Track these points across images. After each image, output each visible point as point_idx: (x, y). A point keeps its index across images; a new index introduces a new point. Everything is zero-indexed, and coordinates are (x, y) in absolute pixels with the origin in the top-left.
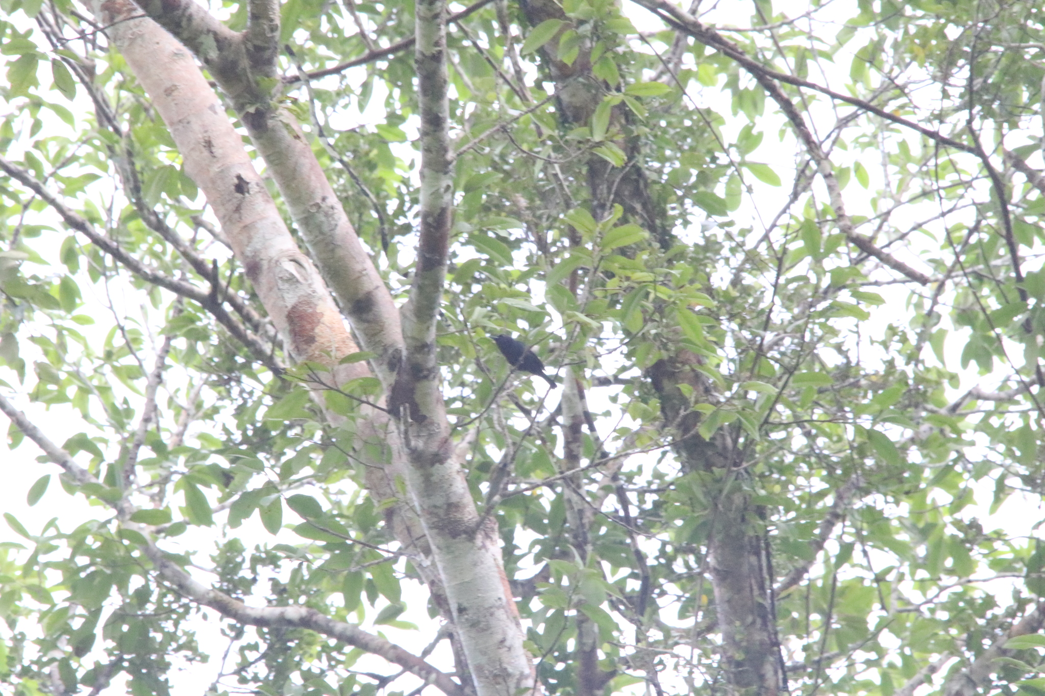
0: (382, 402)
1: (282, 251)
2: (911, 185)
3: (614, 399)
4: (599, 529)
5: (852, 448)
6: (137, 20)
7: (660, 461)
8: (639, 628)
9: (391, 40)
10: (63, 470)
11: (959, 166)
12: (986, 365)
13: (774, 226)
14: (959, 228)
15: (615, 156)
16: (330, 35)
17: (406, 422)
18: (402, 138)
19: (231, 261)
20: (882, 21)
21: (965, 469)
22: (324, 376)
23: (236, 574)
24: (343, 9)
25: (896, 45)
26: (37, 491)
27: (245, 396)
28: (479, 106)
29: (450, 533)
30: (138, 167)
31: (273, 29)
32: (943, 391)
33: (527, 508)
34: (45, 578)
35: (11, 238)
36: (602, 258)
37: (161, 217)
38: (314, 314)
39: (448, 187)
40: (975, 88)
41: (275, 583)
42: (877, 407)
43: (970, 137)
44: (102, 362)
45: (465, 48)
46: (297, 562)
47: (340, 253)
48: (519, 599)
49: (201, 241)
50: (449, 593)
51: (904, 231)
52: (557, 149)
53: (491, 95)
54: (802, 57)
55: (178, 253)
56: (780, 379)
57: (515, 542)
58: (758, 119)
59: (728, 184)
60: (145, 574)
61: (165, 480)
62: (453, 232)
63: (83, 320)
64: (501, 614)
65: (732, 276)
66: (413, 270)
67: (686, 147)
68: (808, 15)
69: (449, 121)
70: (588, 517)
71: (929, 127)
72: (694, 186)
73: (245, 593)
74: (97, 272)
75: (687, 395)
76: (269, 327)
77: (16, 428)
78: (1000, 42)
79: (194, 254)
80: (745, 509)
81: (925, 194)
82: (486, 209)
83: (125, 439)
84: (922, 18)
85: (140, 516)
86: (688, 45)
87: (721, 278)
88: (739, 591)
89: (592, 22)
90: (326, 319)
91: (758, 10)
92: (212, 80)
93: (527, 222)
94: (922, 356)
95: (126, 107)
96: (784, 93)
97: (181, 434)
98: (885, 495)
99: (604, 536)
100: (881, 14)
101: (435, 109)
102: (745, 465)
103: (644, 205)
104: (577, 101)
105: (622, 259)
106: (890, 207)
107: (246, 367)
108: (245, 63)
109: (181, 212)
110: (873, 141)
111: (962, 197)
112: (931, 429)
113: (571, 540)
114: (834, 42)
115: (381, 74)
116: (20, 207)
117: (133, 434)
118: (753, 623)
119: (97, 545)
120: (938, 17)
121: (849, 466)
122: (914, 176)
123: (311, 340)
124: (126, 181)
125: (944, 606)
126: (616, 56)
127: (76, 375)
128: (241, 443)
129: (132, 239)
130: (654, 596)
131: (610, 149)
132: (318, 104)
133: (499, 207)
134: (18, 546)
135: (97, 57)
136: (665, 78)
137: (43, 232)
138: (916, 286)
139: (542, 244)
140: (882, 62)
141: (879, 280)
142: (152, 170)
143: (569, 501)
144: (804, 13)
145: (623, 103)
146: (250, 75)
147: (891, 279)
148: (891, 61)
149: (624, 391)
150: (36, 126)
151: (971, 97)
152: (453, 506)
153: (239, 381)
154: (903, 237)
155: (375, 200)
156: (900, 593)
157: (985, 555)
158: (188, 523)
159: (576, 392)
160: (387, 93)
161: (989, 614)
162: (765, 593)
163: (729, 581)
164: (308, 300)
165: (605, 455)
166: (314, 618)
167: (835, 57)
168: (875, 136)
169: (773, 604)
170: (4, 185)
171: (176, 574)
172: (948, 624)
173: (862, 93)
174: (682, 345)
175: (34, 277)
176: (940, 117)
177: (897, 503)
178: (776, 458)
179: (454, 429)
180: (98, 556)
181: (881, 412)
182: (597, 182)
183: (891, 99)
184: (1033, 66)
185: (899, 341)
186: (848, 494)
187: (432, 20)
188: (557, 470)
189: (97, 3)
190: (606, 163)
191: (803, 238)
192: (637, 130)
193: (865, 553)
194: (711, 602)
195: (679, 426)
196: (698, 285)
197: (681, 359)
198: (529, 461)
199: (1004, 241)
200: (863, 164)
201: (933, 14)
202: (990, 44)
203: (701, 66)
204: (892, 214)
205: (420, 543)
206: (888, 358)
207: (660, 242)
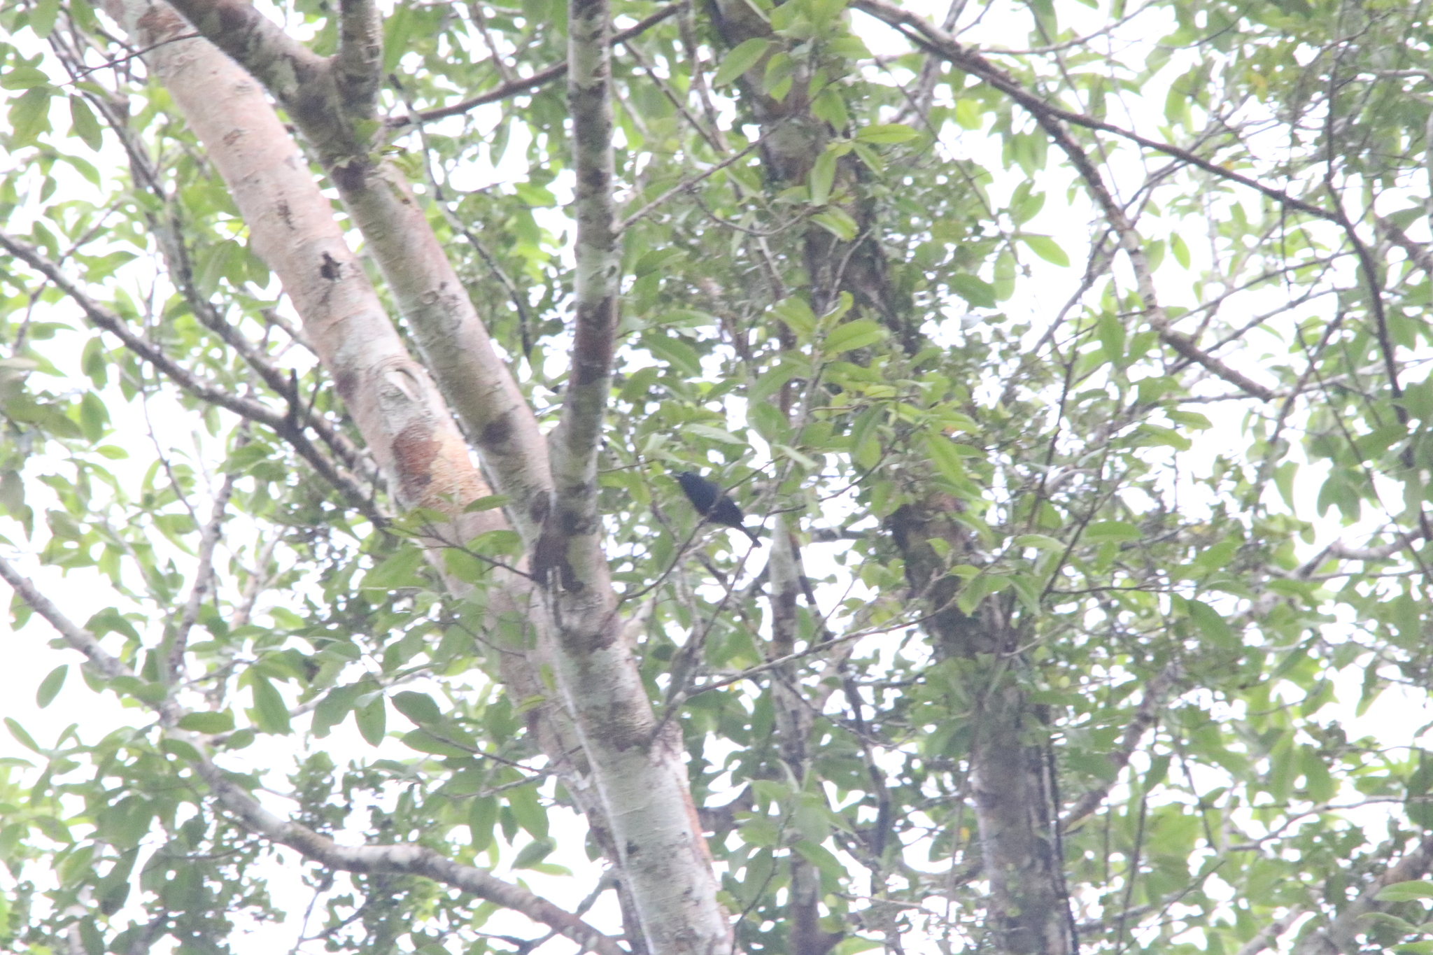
0: (523, 564)
1: (385, 357)
2: (1248, 264)
3: (841, 559)
4: (820, 739)
5: (1167, 625)
6: (186, 41)
7: (904, 644)
8: (875, 873)
9: (535, 67)
10: (85, 659)
11: (1314, 239)
12: (1351, 512)
13: (1060, 321)
14: (1314, 323)
15: (841, 226)
16: (451, 61)
17: (555, 592)
18: (551, 202)
19: (316, 371)
20: (1208, 40)
21: (1323, 654)
22: (444, 529)
23: (323, 801)
25: (1227, 73)
26: (51, 687)
27: (336, 556)
28: (656, 157)
29: (617, 744)
30: (188, 242)
31: (373, 53)
32: (1292, 547)
33: (722, 709)
34: (61, 807)
35: (14, 340)
36: (824, 366)
37: (219, 310)
38: (428, 444)
39: (613, 270)
40: (1336, 131)
41: (376, 813)
42: (1202, 570)
43: (1330, 199)
44: (138, 510)
45: (636, 77)
46: (406, 784)
47: (465, 359)
48: (711, 834)
49: (275, 343)
50: (614, 826)
51: (1239, 327)
52: (762, 216)
53: (672, 143)
54: (1098, 88)
55: (243, 360)
56: (1068, 530)
57: (705, 756)
58: (1038, 174)
59: (996, 264)
60: (198, 800)
61: (225, 672)
62: (620, 330)
63: (113, 453)
64: (685, 855)
65: (1002, 390)
66: (565, 383)
67: (939, 214)
68: (1106, 31)
69: (615, 178)
70: (806, 721)
71: (1272, 185)
72: (950, 267)
73: (335, 827)
74: (133, 385)
75: (941, 553)
76: (368, 462)
77: (21, 600)
78: (1369, 68)
79: (264, 361)
80: (1021, 710)
81: (1268, 276)
82: (665, 298)
83: (171, 616)
84: (1263, 34)
85: (191, 721)
86: (940, 73)
87: (987, 393)
88: (1013, 822)
89: (810, 42)
90: (444, 451)
91: (1038, 24)
92: (290, 122)
93: (722, 317)
94: (1263, 499)
95: (171, 159)
96: (1074, 139)
97: (247, 609)
98: (1213, 690)
99: (827, 747)
100: (1207, 30)
101: (595, 161)
102: (1020, 649)
103: (882, 295)
104: (790, 151)
105: (853, 367)
106: (1219, 295)
107: (337, 516)
108: (334, 100)
109: (248, 303)
110: (1195, 204)
111: (1317, 280)
112: (1276, 599)
113: (782, 753)
114: (1143, 68)
115: (521, 113)
116: (26, 298)
117: (181, 609)
118: (1032, 865)
119: (133, 760)
120: (1285, 34)
121: (1164, 650)
122: (1252, 252)
123: (425, 479)
124: (171, 261)
125: (1294, 843)
126: (843, 88)
127: (103, 528)
128: (329, 622)
129: (180, 341)
130: (896, 829)
131: (834, 216)
132: (434, 155)
133: (684, 296)
134: (24, 763)
135: (132, 91)
136: (910, 118)
137: (58, 332)
138: (1256, 402)
139: (742, 347)
140: (1208, 96)
141: (1205, 395)
142: (207, 247)
143: (779, 699)
144: (1101, 28)
145: (853, 154)
146: (342, 118)
147: (1221, 394)
149: (855, 548)
150: (49, 187)
151: (1331, 144)
152: (620, 707)
153: (326, 536)
154: (1237, 335)
155: (513, 287)
156: (1234, 825)
157: (1350, 773)
158: (257, 731)
159: (788, 549)
160: (530, 139)
161: (1355, 853)
162: (1048, 824)
163: (998, 808)
164: (422, 425)
165: (828, 636)
166: (430, 861)
167: (1144, 89)
168: (1198, 198)
169: (1059, 841)
170: (5, 267)
171: (240, 800)
172: (1299, 866)
173: (1181, 139)
174: (933, 484)
175: (45, 394)
176: (1288, 171)
177: (1229, 700)
178: (1063, 640)
179: (622, 601)
180: (134, 777)
181: (1207, 576)
182: (818, 261)
183: (1220, 147)
184: (1415, 101)
185: (1232, 479)
186: (1162, 689)
187: (591, 40)
188: (762, 656)
189: (132, 17)
190: (828, 235)
191: (1100, 337)
192: (872, 190)
193: (1186, 770)
194: (974, 837)
195: (930, 596)
196: (956, 403)
197: (932, 505)
198: (724, 645)
199: (1376, 341)
200: (1182, 236)
201: (1278, 30)
202: (1357, 70)
203: (962, 101)
204: (1222, 304)
205: (575, 757)
206: (1217, 501)
207: (904, 343)
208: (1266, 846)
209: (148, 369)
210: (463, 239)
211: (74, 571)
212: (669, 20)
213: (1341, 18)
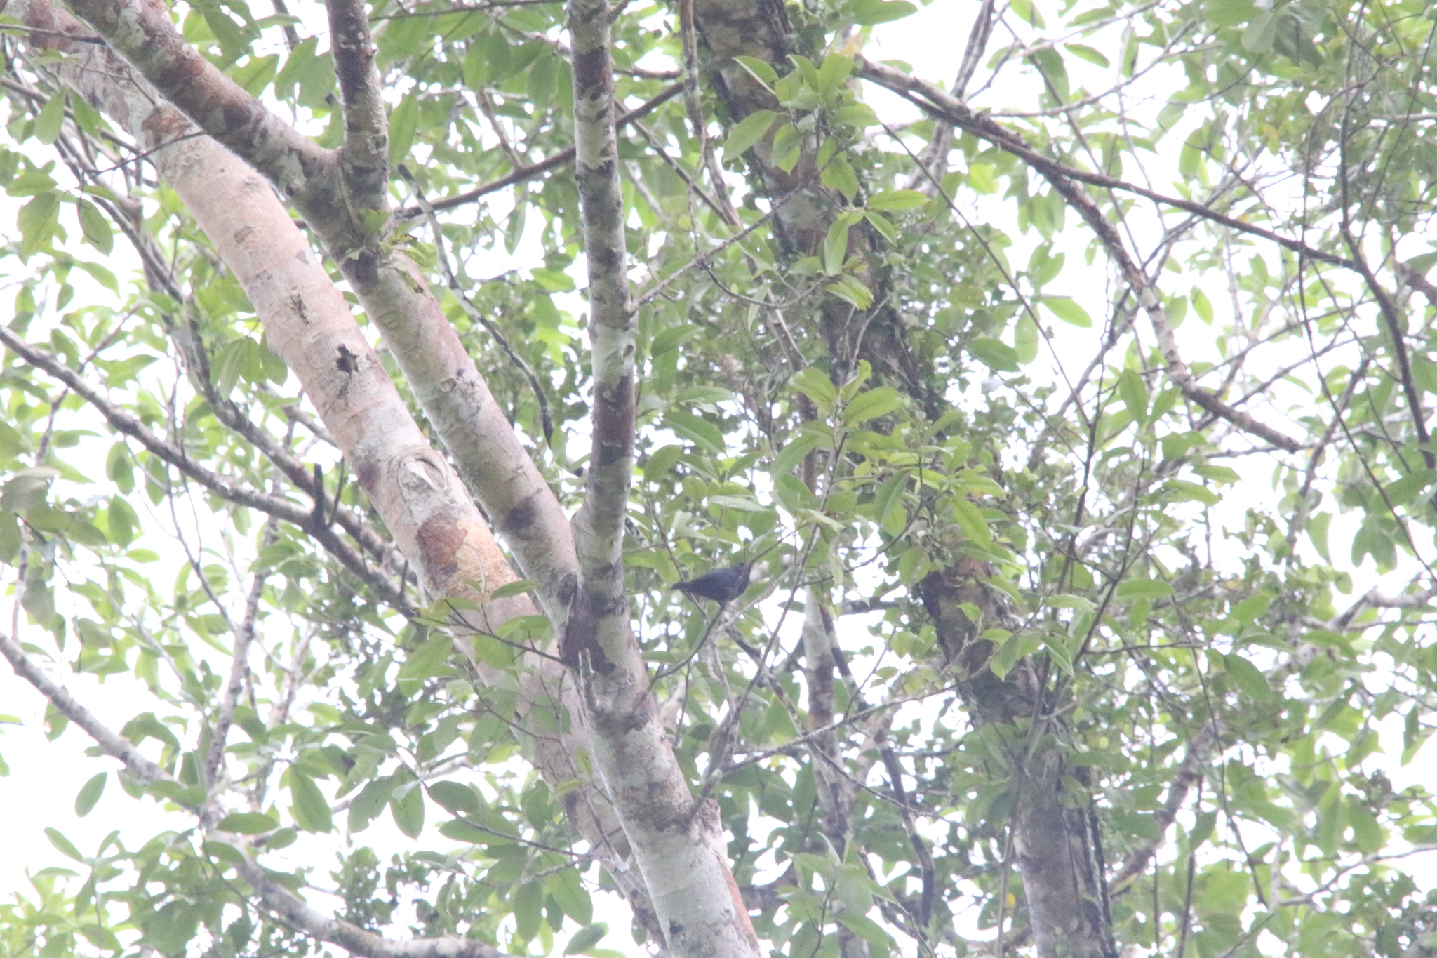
0: (553, 649)
1: (406, 448)
2: (1271, 316)
3: (876, 630)
4: (864, 811)
5: (1205, 682)
6: (192, 140)
7: (943, 713)
8: (922, 943)
9: (546, 152)
10: (122, 766)
11: (1335, 289)
12: (1387, 560)
13: (1085, 381)
14: (1338, 372)
15: (857, 295)
16: (461, 149)
17: (586, 674)
18: (569, 286)
19: (340, 466)
20: (1220, 93)
21: (1365, 704)
22: (472, 617)
23: (369, 896)
24: (479, 113)
25: (1241, 125)
26: (89, 796)
27: (370, 650)
28: (672, 237)
29: (656, 824)
30: (207, 342)
31: (379, 143)
32: (1329, 597)
33: (763, 786)
34: (107, 914)
35: (38, 449)
36: (845, 436)
37: (241, 410)
38: (455, 531)
39: (630, 348)
40: (1350, 179)
41: (422, 906)
42: (1236, 624)
43: (1347, 246)
44: (172, 612)
45: (648, 157)
46: (448, 874)
47: (485, 445)
48: (757, 912)
49: (300, 439)
50: (657, 907)
51: (1265, 380)
52: (778, 289)
53: (684, 221)
54: (1112, 148)
55: (267, 459)
56: (1100, 592)
57: (748, 834)
58: (1056, 236)
59: (1017, 327)
60: (243, 902)
61: (264, 772)
62: (641, 409)
63: (144, 556)
64: (730, 932)
65: (1029, 454)
66: (586, 465)
67: (958, 279)
68: (1117, 89)
69: (627, 256)
70: (847, 793)
71: (1289, 236)
72: (972, 333)
73: (381, 922)
74: (160, 489)
75: (972, 618)
76: (396, 554)
77: (56, 709)
78: (1380, 114)
79: (289, 459)
80: (1061, 772)
81: (1290, 328)
82: (686, 377)
83: (207, 718)
84: (1275, 86)
85: (233, 823)
86: (953, 139)
87: (1014, 456)
88: (1058, 886)
89: (816, 112)
90: (470, 538)
91: (1049, 85)
92: (301, 218)
93: (743, 392)
94: (1297, 550)
95: (187, 261)
96: (1091, 201)
97: (285, 707)
98: (1255, 745)
99: (871, 819)
100: (1218, 83)
101: (607, 241)
102: (1057, 711)
103: (902, 361)
104: (803, 224)
105: (875, 436)
106: (1243, 348)
107: (368, 610)
108: (343, 192)
109: (271, 402)
110: (1216, 258)
111: (1341, 329)
112: (1314, 651)
113: (825, 827)
114: (1155, 126)
115: (535, 198)
116: (48, 407)
117: (217, 711)
118: (1080, 928)
119: (175, 865)
120: (1296, 85)
121: (1202, 708)
122: (1274, 304)
123: (451, 568)
124: (191, 363)
125: (1345, 895)
126: (852, 157)
127: (137, 632)
128: (367, 716)
129: (205, 442)
130: (945, 899)
131: (849, 285)
132: (447, 243)
133: (705, 375)
134: (68, 873)
135: (143, 195)
136: (925, 186)
137: (82, 438)
138: (1283, 454)
139: (765, 422)
140: (1223, 149)
141: (1233, 449)
142: (224, 345)
143: (819, 773)
144: (1111, 87)
145: (865, 221)
146: (350, 208)
147: (1249, 447)
148: (1235, 148)
149: (886, 618)
150: (65, 294)
151: (1345, 192)
152: (657, 787)
153: (359, 630)
154: (1263, 388)
155: (532, 372)
156: (1283, 878)
157: (1398, 822)
158: (298, 829)
159: (821, 622)
160: (544, 224)
161: (1405, 902)
162: (1094, 887)
163: (1043, 872)
164: (444, 514)
165: (863, 706)
166: (478, 952)
167: (1158, 146)
168: (1218, 252)
169: (1105, 901)
170: (26, 377)
171: (284, 900)
172: (1350, 918)
173: (1198, 194)
174: (962, 550)
175: (72, 502)
176: (1305, 222)
177: (1272, 755)
178: (1103, 701)
179: (655, 680)
180: (176, 881)
181: (1241, 630)
182: (837, 331)
183: (1237, 200)
184: (1427, 143)
185: (1264, 532)
186: (1205, 746)
187: (596, 119)
188: (799, 731)
189: (136, 120)
190: (846, 305)
191: (1124, 397)
192: (886, 258)
193: (1233, 826)
194: (1021, 902)
195: (964, 663)
196: (982, 468)
197: (961, 571)
198: (762, 722)
199: (1401, 388)
200: (1204, 290)
201: (1289, 81)
202: (1368, 117)
203: (974, 167)
204: (1247, 357)
205: (615, 840)
206: (1249, 555)
207: (927, 410)
208: (1317, 899)
209: (174, 472)
210: (481, 328)
211: (110, 677)
212: (676, 99)
213: (1349, 66)
